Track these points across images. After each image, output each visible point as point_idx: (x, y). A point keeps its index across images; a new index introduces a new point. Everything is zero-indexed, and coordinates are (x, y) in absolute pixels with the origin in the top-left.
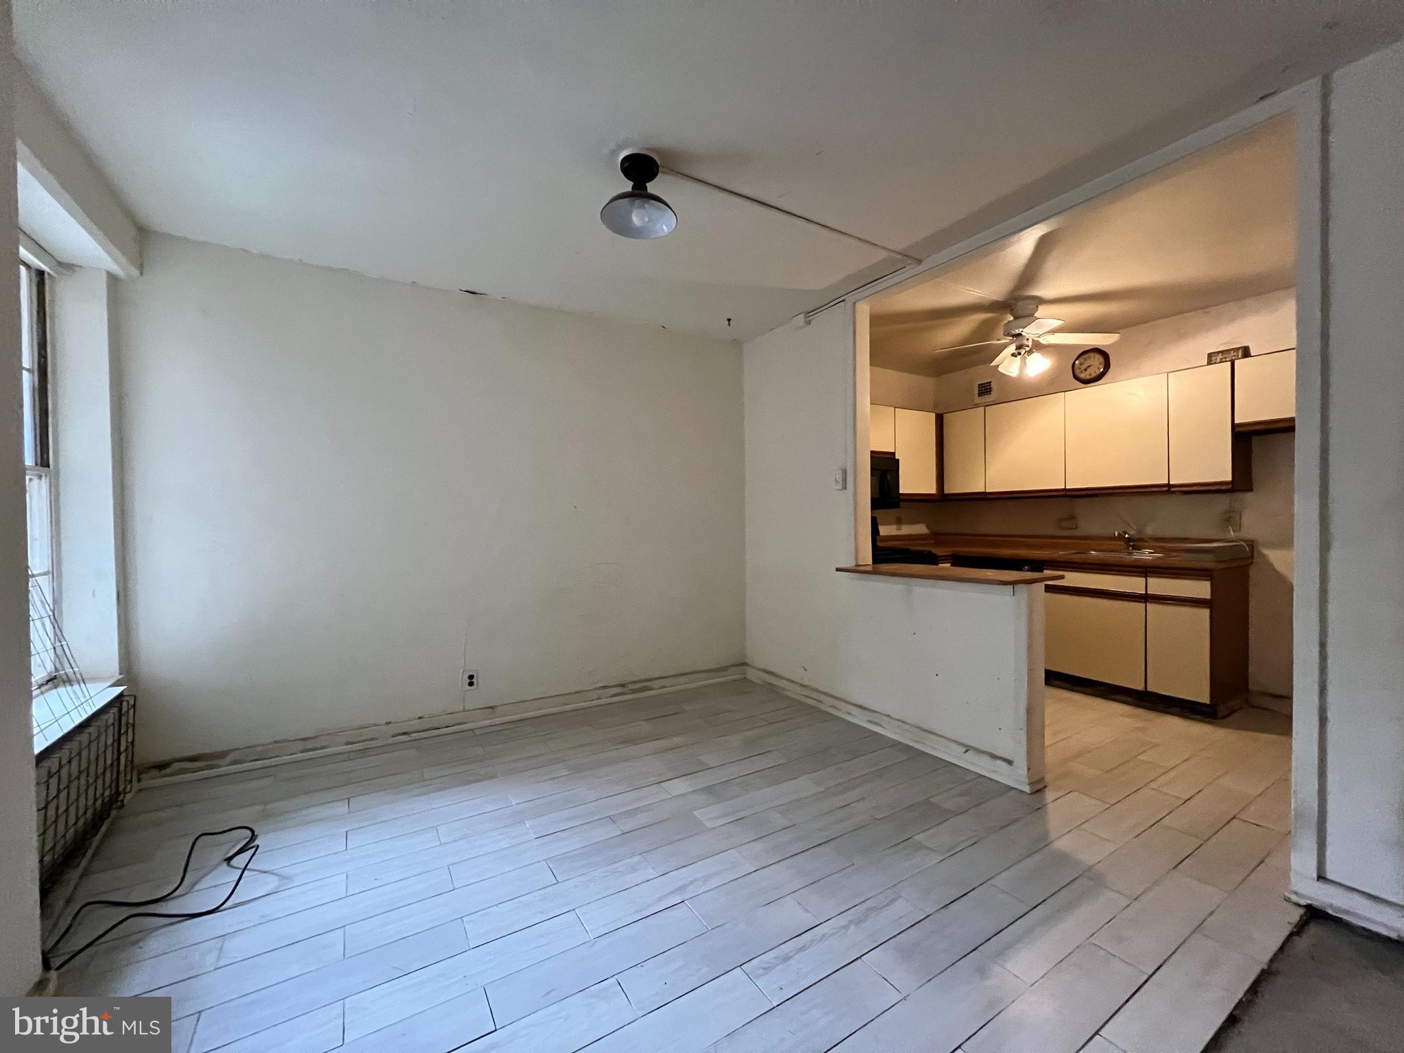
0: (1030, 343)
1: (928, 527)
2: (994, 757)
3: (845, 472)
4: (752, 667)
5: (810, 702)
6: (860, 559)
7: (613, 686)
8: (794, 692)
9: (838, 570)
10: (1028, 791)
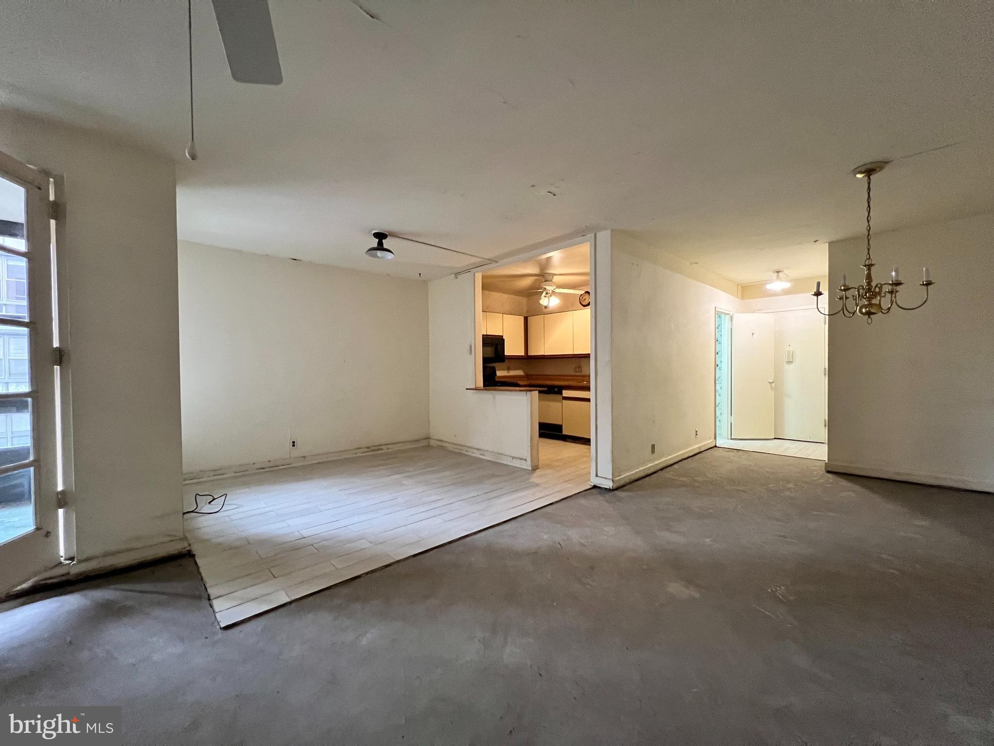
0: (551, 292)
1: (524, 372)
2: (521, 459)
3: (471, 347)
4: (432, 439)
5: (457, 451)
6: (477, 385)
8: (451, 447)
9: (467, 389)
10: (531, 469)
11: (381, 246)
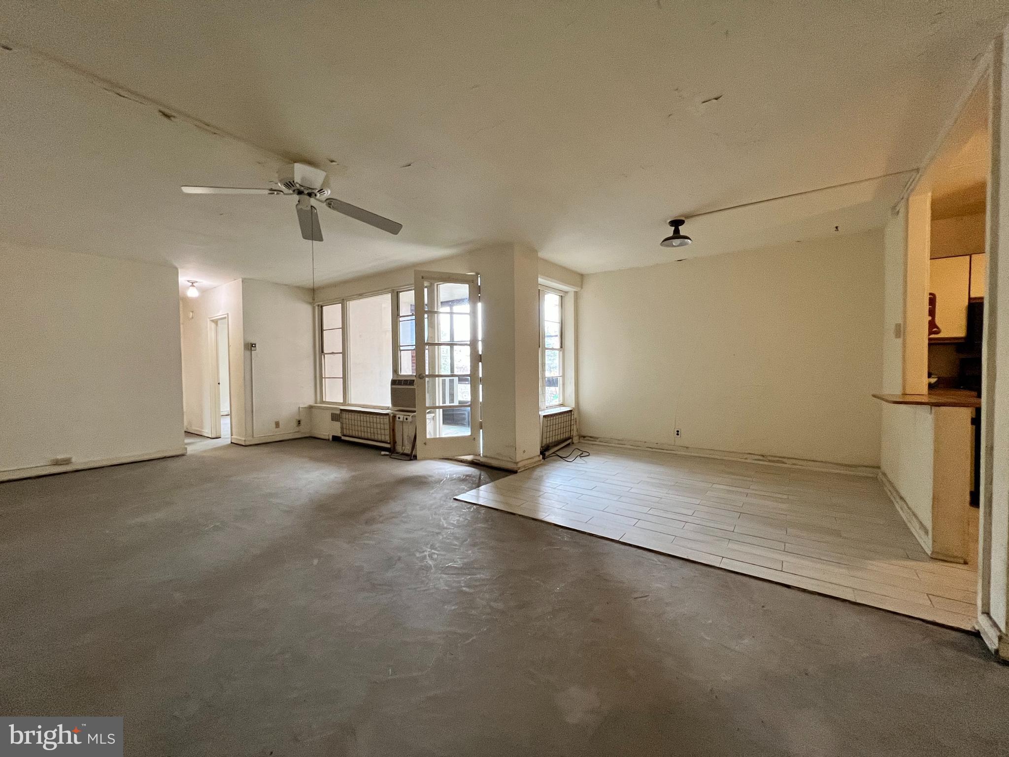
2: (926, 531)
6: (909, 390)
7: (758, 455)
8: (887, 487)
11: (677, 235)
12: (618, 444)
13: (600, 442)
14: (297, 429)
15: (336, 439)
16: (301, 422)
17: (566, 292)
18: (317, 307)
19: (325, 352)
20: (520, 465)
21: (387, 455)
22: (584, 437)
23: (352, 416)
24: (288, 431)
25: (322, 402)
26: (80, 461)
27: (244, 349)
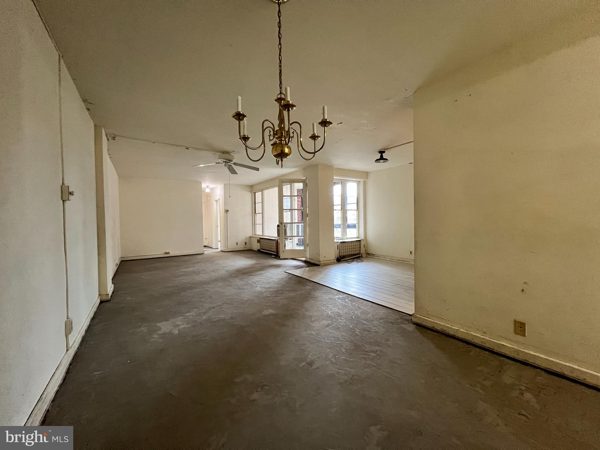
11: (382, 158)
12: (384, 258)
13: (376, 257)
14: (245, 246)
15: (259, 250)
16: (247, 243)
17: (360, 181)
18: (253, 193)
19: (256, 213)
20: (321, 263)
21: (274, 257)
22: (369, 254)
23: (265, 241)
24: (241, 247)
25: (255, 235)
26: (172, 253)
27: (225, 212)
